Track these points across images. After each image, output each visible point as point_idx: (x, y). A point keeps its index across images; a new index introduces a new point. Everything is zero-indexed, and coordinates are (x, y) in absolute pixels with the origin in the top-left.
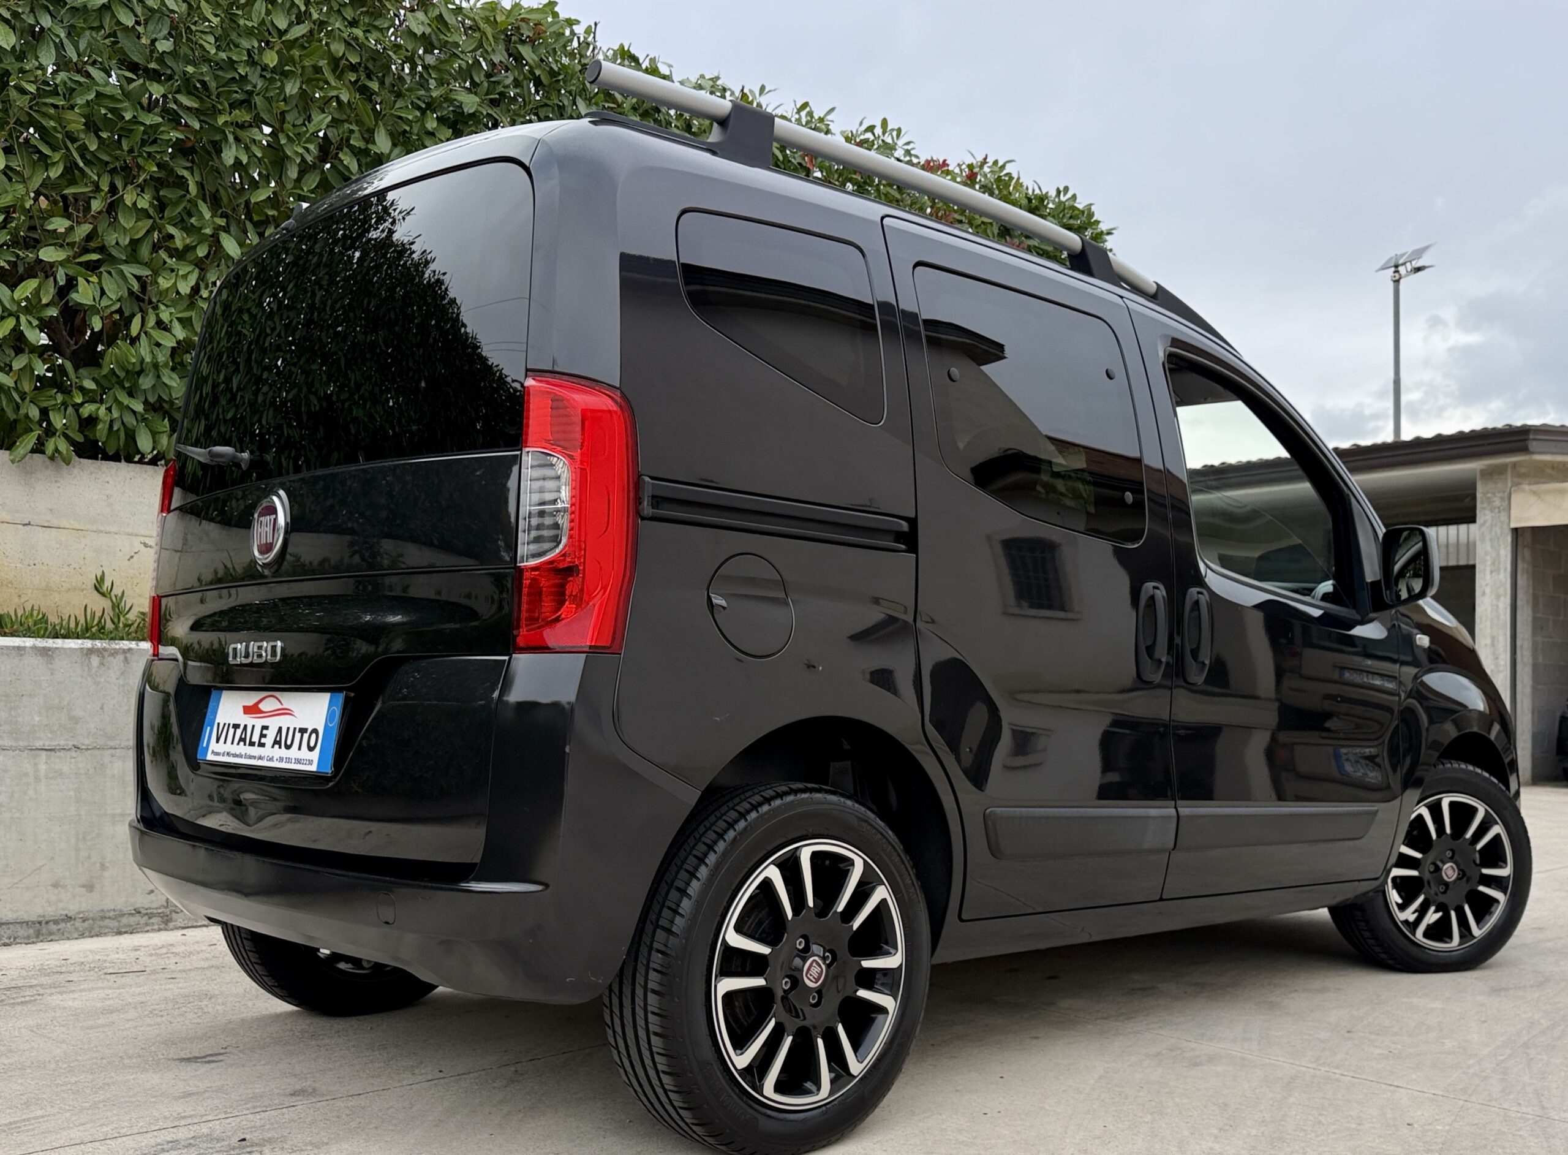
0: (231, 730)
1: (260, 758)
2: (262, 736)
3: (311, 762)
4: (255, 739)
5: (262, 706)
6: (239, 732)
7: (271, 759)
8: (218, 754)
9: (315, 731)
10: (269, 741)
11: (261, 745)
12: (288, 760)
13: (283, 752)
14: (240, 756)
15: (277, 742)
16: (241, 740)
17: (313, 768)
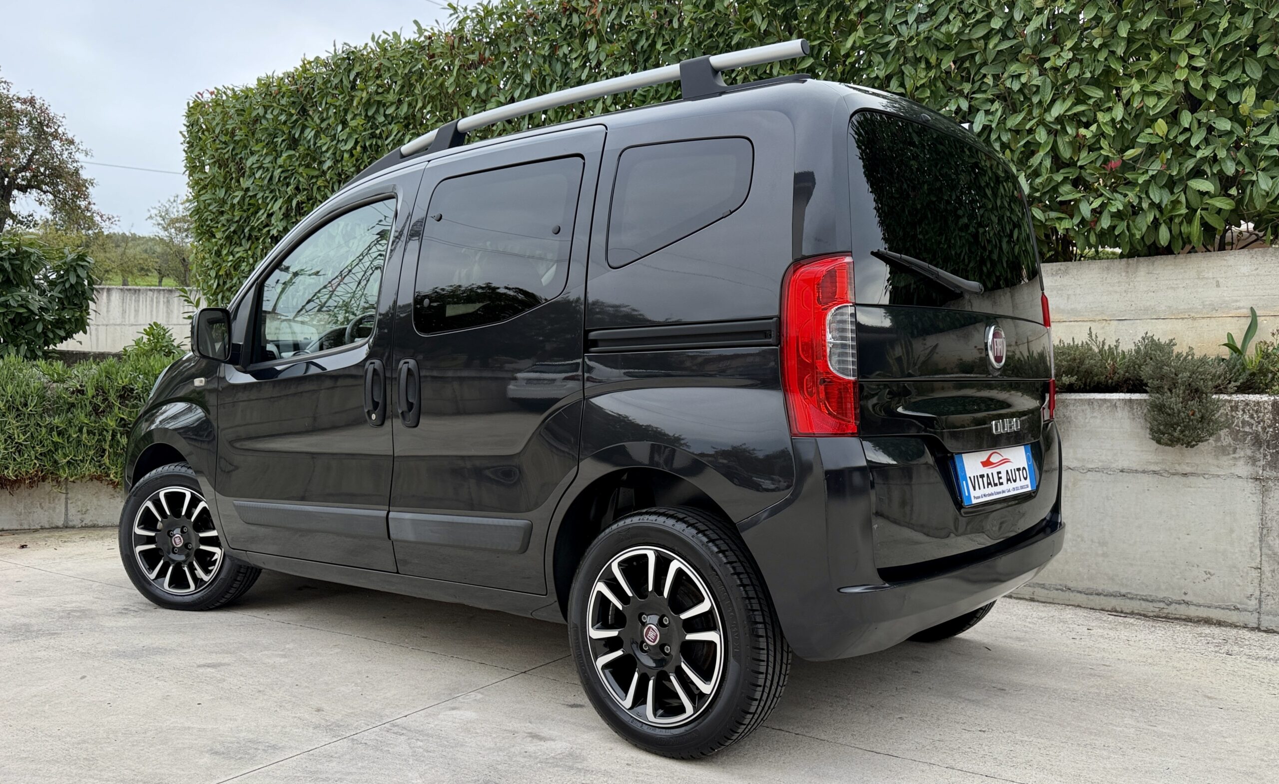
0: (980, 480)
1: (1004, 492)
2: (1000, 478)
3: (1027, 486)
4: (996, 481)
5: (992, 460)
6: (985, 479)
7: (1009, 491)
8: (978, 498)
9: (1024, 468)
10: (1004, 480)
11: (1001, 484)
12: (1017, 489)
13: (1012, 485)
14: (992, 494)
15: (1008, 480)
16: (989, 484)
17: (1029, 489)
